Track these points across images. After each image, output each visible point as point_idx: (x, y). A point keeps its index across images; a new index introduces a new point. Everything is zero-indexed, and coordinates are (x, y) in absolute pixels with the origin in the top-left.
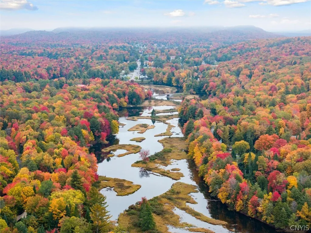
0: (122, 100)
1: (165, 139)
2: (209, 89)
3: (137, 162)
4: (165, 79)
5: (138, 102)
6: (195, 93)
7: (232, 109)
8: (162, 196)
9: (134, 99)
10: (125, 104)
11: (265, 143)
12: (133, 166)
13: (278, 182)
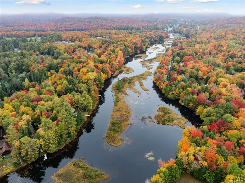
0: (156, 38)
1: (159, 53)
2: (190, 35)
3: (142, 61)
4: (178, 31)
5: (162, 39)
6: (185, 36)
7: (188, 44)
8: (137, 76)
9: (161, 38)
10: (157, 39)
11: (186, 59)
12: (139, 63)
13: (173, 77)
